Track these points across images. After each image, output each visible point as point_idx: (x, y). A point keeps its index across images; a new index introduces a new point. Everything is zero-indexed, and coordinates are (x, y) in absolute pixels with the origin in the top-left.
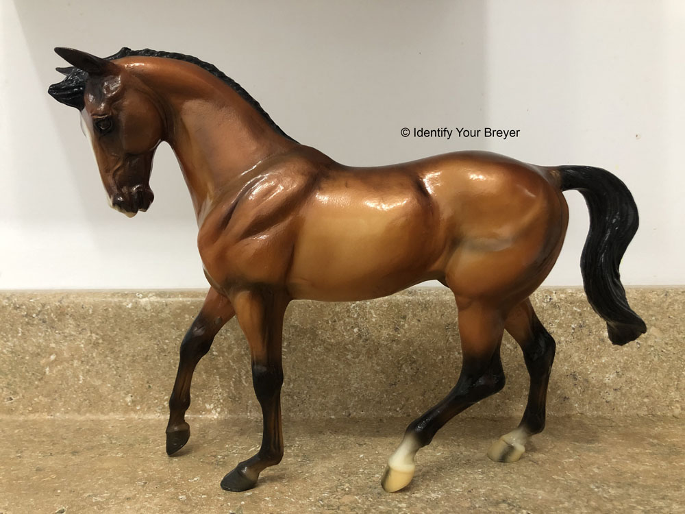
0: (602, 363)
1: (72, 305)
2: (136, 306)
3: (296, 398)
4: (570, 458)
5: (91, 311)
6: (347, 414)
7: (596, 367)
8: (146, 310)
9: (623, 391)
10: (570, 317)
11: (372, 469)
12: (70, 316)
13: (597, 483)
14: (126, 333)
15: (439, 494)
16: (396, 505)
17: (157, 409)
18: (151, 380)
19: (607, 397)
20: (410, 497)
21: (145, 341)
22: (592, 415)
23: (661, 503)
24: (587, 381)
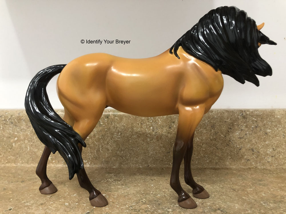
0: (266, 144)
3: (124, 158)
4: (251, 188)
6: (147, 166)
7: (263, 146)
9: (276, 157)
10: (251, 122)
11: (157, 192)
13: (264, 201)
19: (268, 160)
20: (174, 206)
22: (261, 168)
24: (259, 152)
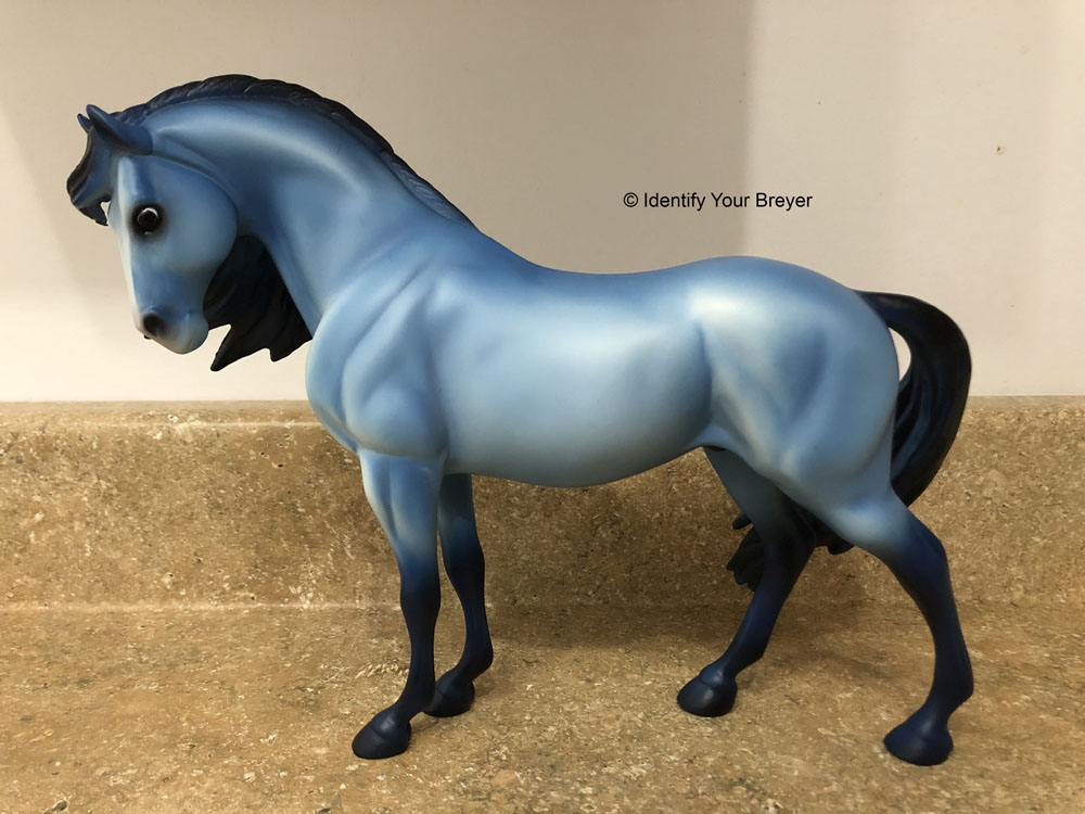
1: (62, 436)
2: (169, 437)
5: (95, 445)
8: (185, 443)
12: (62, 453)
14: (156, 478)
15: (643, 768)
16: (577, 790)
17: (213, 594)
18: (201, 550)
21: (187, 492)
23: (978, 786)
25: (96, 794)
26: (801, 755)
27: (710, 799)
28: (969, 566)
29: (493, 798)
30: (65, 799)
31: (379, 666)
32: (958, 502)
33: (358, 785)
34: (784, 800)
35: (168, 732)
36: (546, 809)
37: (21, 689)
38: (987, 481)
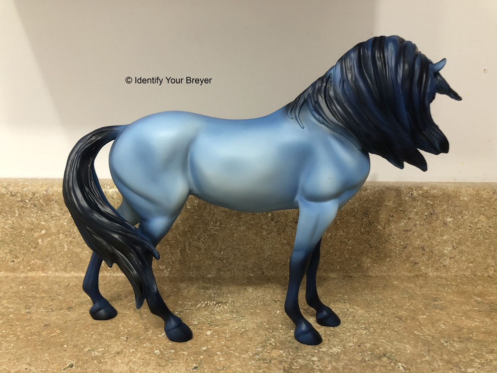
1: (56, 194)
8: (113, 198)
12: (55, 202)
15: (338, 349)
16: (310, 359)
23: (490, 357)
25: (87, 360)
26: (408, 343)
27: (372, 363)
28: (470, 259)
29: (272, 362)
30: (72, 362)
31: (206, 302)
32: (466, 230)
33: (209, 356)
34: (406, 364)
35: (114, 331)
36: (298, 367)
37: (41, 312)
38: (479, 221)
